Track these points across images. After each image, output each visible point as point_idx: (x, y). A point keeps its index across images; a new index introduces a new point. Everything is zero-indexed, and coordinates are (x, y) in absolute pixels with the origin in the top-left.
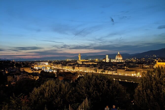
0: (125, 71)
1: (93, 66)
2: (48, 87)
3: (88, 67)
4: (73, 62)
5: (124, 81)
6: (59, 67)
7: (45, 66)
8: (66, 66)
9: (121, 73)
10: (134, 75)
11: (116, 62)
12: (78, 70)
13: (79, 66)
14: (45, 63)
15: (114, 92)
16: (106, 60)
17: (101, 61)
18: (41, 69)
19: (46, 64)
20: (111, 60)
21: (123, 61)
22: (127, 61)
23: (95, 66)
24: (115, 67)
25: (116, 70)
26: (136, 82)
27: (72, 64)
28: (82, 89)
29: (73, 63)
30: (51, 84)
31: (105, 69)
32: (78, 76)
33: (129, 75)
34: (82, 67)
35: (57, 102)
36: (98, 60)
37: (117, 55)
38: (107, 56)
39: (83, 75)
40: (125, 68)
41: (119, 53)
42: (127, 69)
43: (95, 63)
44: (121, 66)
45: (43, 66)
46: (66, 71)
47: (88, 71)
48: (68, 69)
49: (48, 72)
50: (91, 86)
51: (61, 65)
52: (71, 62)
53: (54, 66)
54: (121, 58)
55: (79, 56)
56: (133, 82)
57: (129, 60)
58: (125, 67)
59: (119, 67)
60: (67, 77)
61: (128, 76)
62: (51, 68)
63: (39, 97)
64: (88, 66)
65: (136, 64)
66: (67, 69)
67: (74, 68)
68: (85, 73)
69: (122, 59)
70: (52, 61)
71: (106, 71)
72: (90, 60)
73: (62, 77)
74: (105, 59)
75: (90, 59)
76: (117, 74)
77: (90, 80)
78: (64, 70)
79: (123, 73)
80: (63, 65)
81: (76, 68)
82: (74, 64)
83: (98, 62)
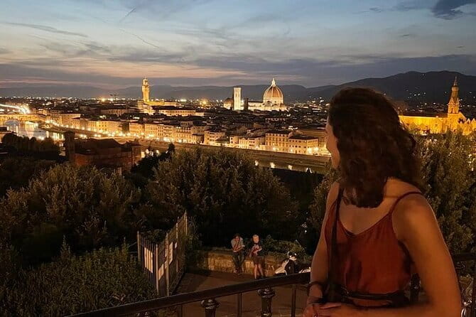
0: (290, 138)
1: (191, 123)
2: (56, 187)
3: (175, 125)
4: (122, 108)
5: (283, 168)
6: (73, 123)
7: (16, 117)
8: (97, 120)
9: (276, 145)
10: (313, 151)
11: (265, 112)
12: (143, 134)
13: (144, 120)
14: (17, 107)
15: (259, 198)
16: (233, 104)
17: (218, 107)
18: (5, 129)
19: (23, 110)
20: (250, 104)
21: (284, 109)
22: (297, 108)
23: (197, 122)
24: (260, 126)
25: (264, 136)
26: (318, 172)
27: (119, 112)
28: (167, 190)
29: (124, 111)
30: (64, 179)
31: (229, 134)
32: (140, 154)
33: (300, 151)
34: (155, 126)
35: (88, 229)
36: (210, 103)
37: (268, 90)
38: (238, 92)
39: (158, 152)
40: (290, 131)
41: (273, 83)
42: (296, 134)
43: (197, 114)
44: (279, 125)
45: (11, 116)
46: (98, 137)
47: (174, 137)
48: (104, 130)
49: (30, 138)
50: (193, 182)
51: (79, 116)
52: (117, 107)
53: (52, 117)
54: (280, 100)
55: (143, 88)
56: (309, 170)
57: (301, 105)
58: (290, 128)
59: (273, 126)
60: (102, 156)
61: (296, 154)
62: (41, 124)
63: (28, 218)
64: (175, 122)
65: (322, 120)
66: (101, 131)
67: (125, 128)
68: (166, 143)
69: (282, 101)
70: (43, 101)
71: (234, 139)
72: (181, 102)
73: (86, 156)
74: (231, 99)
75: (183, 98)
76: (266, 148)
77: (190, 164)
78: (90, 134)
79: (282, 144)
80: (85, 117)
81: (134, 128)
82: (126, 113)
83: (207, 111)
